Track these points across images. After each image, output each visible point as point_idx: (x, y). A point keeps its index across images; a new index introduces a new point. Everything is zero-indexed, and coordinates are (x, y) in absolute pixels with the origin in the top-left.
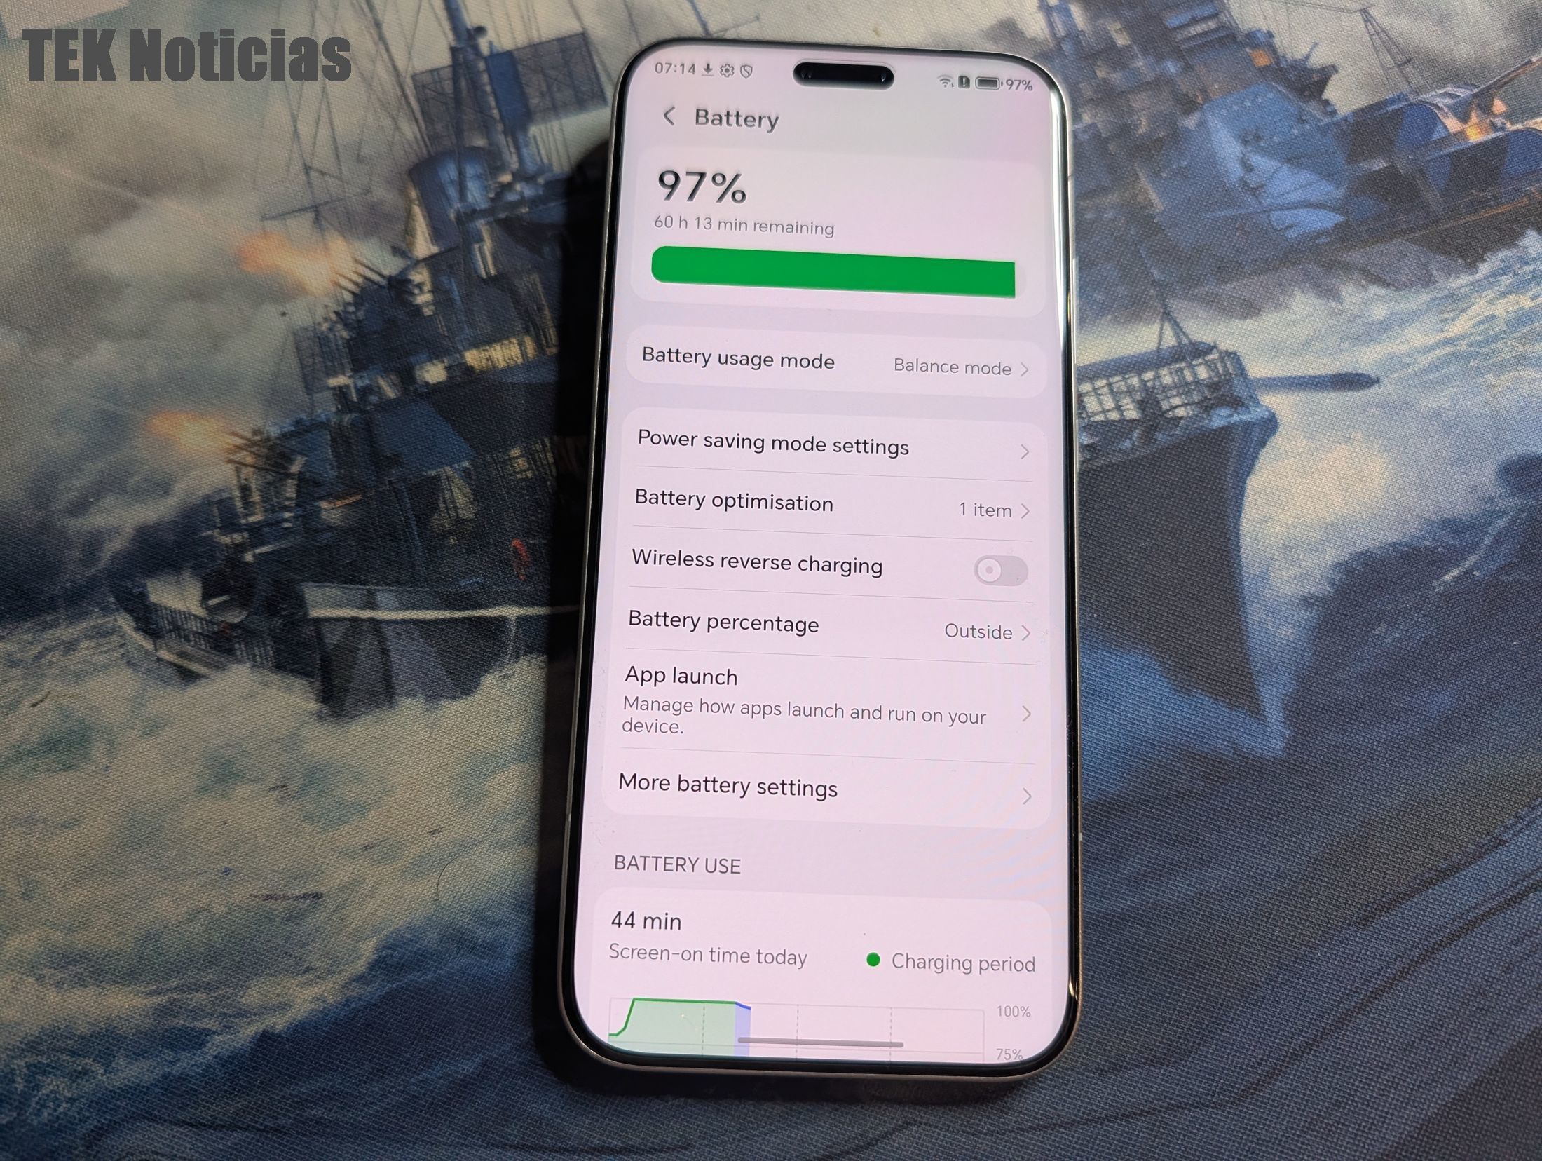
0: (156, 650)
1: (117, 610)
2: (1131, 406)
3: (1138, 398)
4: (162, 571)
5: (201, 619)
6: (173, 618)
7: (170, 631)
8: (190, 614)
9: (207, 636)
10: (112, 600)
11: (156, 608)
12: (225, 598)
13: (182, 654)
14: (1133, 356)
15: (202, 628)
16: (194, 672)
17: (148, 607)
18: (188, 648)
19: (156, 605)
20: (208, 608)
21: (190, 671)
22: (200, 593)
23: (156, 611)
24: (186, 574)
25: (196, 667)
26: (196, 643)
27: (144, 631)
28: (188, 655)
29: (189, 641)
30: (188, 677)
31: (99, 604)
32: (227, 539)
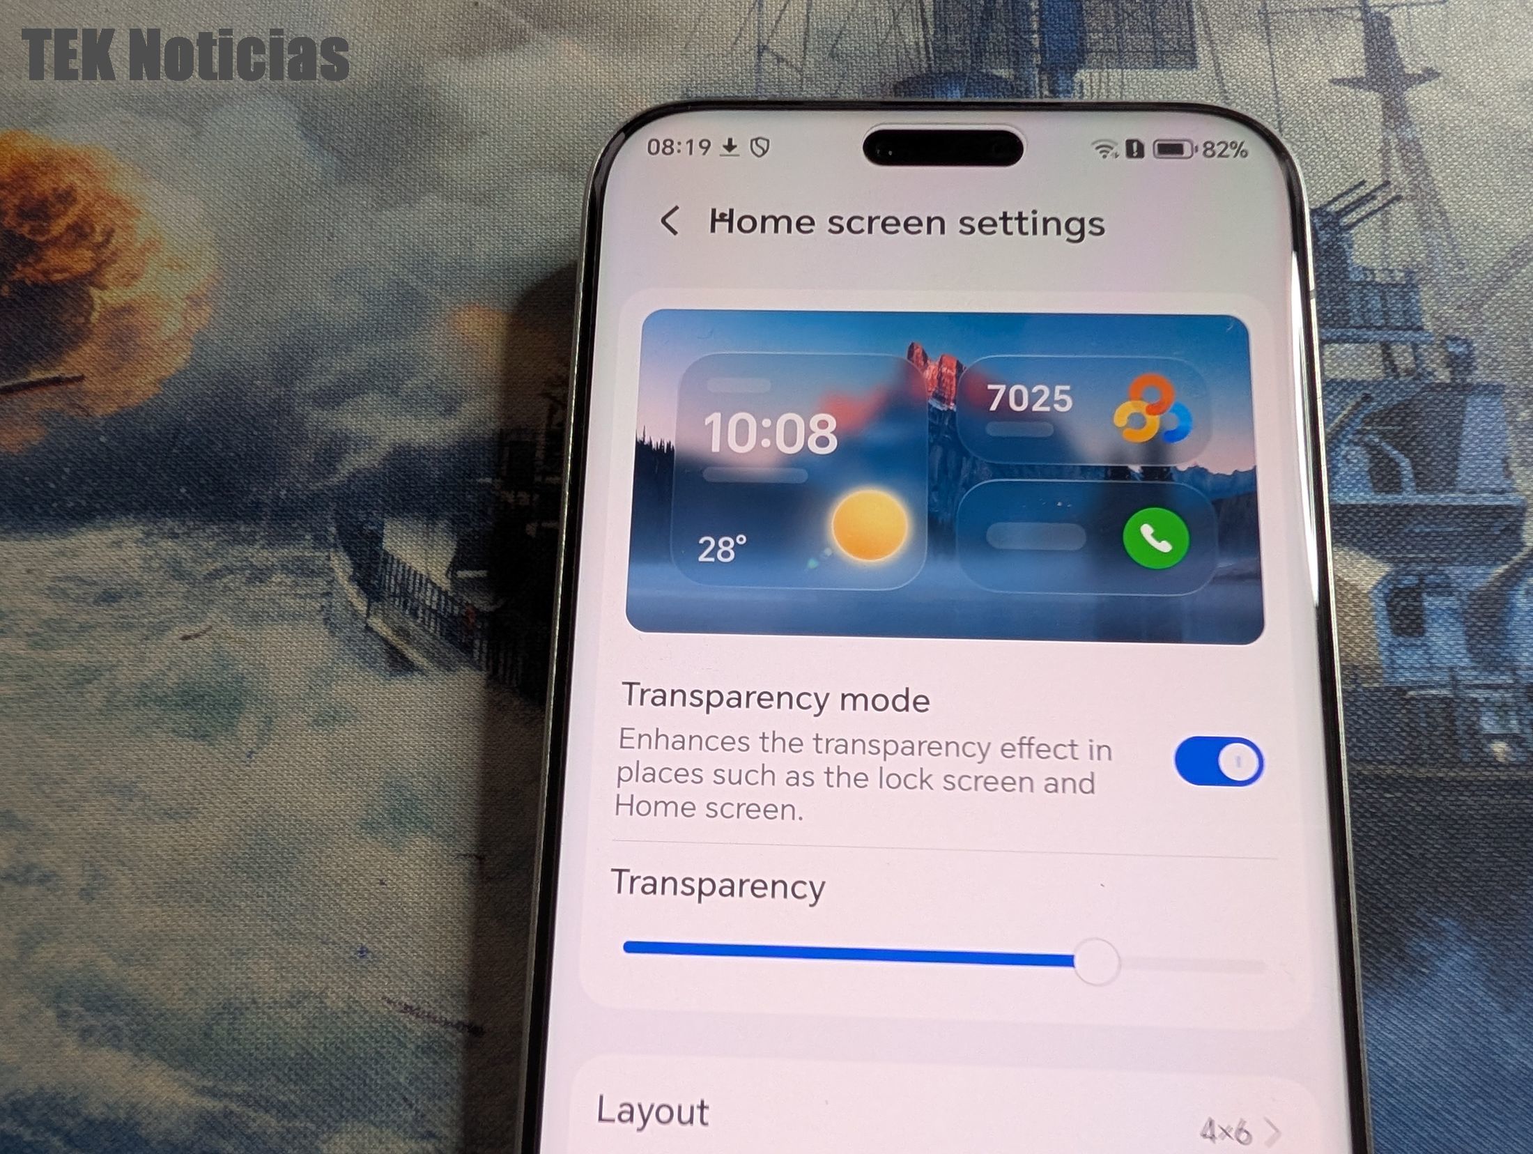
0: (368, 615)
1: (335, 546)
4: (409, 511)
5: (440, 591)
6: (403, 579)
7: (394, 595)
8: (428, 580)
9: (441, 617)
10: (333, 530)
11: (388, 559)
12: (482, 573)
13: (402, 632)
15: (438, 605)
16: (407, 660)
17: (377, 554)
18: (411, 625)
19: (386, 553)
20: (454, 580)
21: (403, 657)
22: (450, 557)
23: (385, 562)
24: (441, 525)
25: (413, 654)
26: (423, 621)
27: (359, 584)
28: (409, 635)
30: (399, 664)
31: (313, 529)
32: (510, 497)
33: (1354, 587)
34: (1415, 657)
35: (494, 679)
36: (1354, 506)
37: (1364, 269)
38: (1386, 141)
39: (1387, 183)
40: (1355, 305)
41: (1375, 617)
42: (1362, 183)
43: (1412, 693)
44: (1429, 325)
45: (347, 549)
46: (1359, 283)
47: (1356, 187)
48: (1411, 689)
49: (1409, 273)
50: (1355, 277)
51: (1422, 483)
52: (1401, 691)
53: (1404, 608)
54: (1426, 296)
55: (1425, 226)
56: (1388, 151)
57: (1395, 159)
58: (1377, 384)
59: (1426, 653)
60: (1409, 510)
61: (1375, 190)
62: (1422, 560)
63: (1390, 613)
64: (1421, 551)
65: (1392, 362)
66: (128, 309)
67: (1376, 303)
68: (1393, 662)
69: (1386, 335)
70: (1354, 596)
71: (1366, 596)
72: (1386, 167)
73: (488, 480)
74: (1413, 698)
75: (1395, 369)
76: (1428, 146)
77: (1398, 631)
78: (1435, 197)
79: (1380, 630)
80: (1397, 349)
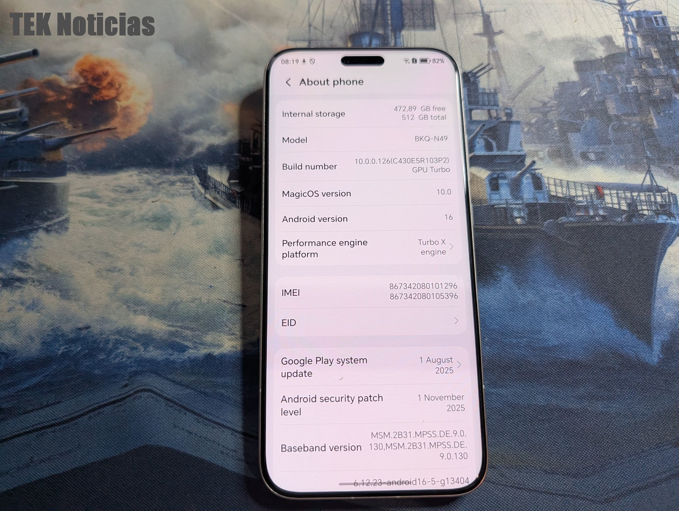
0: (205, 194)
1: (194, 174)
2: (625, 204)
3: (628, 202)
4: (215, 164)
5: (225, 186)
6: (215, 183)
7: (212, 188)
8: (222, 183)
9: (226, 194)
10: (193, 170)
11: (210, 178)
12: (237, 181)
13: (215, 198)
14: (631, 185)
15: (225, 190)
16: (218, 206)
17: (206, 176)
18: (218, 196)
19: (209, 176)
20: (229, 183)
21: (216, 205)
22: (228, 177)
23: (209, 179)
24: (224, 167)
25: (219, 204)
26: (221, 195)
27: (202, 185)
28: (217, 199)
29: (219, 194)
30: (215, 207)
31: (188, 170)
32: (244, 159)
33: (480, 178)
34: (497, 197)
35: (243, 211)
36: (480, 156)
37: (483, 89)
38: (489, 52)
39: (489, 64)
40: (480, 99)
41: (486, 186)
42: (482, 64)
43: (496, 206)
44: (500, 104)
45: (198, 175)
46: (481, 93)
47: (480, 65)
48: (495, 205)
49: (495, 90)
50: (481, 91)
51: (499, 149)
52: (493, 206)
53: (494, 183)
54: (500, 97)
55: (499, 76)
56: (489, 55)
57: (491, 56)
58: (486, 121)
59: (499, 195)
60: (495, 156)
61: (485, 66)
62: (498, 170)
63: (490, 185)
64: (498, 168)
65: (490, 115)
66: (127, 107)
67: (486, 99)
68: (491, 198)
69: (489, 107)
70: (480, 180)
71: (483, 180)
72: (489, 59)
73: (237, 154)
74: (496, 208)
75: (491, 117)
76: (501, 53)
77: (492, 190)
78: (502, 68)
79: (488, 189)
80: (492, 111)
